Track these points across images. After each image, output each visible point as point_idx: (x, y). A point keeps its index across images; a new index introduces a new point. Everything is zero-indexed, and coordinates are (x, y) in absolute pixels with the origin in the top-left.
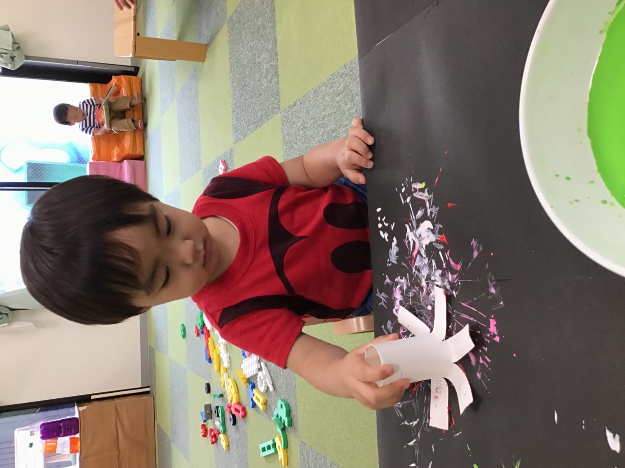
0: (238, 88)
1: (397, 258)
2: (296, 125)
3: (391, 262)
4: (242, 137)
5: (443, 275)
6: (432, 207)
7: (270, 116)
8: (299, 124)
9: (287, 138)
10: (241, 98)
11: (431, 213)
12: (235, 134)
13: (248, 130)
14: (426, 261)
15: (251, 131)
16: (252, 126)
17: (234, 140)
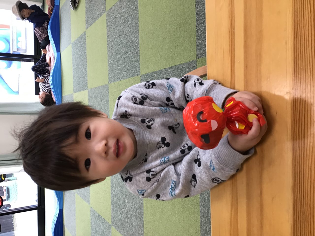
0: (88, 3)
2: (112, 18)
4: (89, 26)
7: (102, 14)
8: (113, 17)
9: (108, 24)
10: (89, 7)
12: (87, 24)
13: (92, 22)
15: (94, 22)
16: (94, 20)
17: (86, 28)
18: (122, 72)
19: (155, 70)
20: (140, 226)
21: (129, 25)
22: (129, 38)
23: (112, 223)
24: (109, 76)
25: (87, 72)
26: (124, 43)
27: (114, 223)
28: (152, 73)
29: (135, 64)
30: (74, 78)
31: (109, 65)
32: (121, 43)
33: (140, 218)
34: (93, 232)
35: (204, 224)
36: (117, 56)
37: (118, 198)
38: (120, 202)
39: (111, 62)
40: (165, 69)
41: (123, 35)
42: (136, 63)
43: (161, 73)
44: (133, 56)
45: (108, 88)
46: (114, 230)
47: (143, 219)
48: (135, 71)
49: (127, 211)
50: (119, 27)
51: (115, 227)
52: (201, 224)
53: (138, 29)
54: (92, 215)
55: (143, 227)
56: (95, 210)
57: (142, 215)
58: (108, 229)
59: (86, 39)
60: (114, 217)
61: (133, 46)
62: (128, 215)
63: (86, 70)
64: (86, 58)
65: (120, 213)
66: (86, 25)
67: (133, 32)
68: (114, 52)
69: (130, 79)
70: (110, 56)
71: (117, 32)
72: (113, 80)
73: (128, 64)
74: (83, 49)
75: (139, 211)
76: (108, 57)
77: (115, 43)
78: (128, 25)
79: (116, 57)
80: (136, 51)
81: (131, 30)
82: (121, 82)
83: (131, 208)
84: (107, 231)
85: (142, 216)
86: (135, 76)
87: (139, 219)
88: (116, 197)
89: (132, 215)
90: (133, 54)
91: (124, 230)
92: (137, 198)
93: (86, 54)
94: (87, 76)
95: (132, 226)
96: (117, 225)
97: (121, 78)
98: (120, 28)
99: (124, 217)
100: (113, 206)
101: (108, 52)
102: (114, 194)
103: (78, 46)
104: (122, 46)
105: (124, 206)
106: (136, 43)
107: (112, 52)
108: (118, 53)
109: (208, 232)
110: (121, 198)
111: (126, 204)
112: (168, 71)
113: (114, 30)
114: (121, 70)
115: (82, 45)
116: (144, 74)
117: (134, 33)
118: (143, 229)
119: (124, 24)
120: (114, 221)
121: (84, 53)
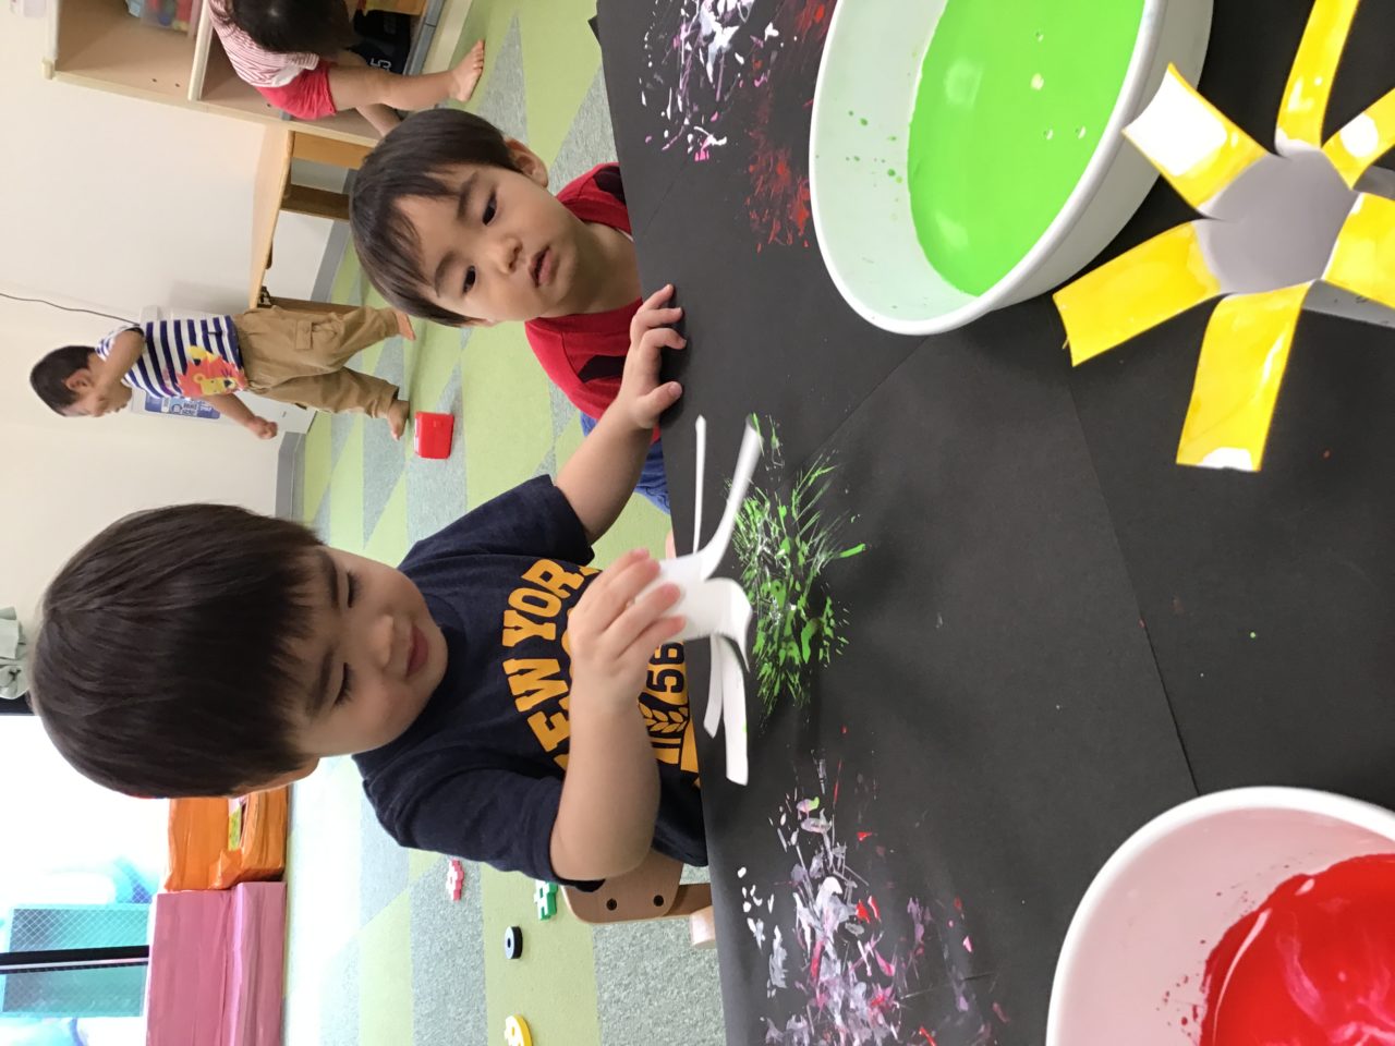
1: (785, 973)
3: (776, 987)
5: (868, 994)
6: (835, 846)
11: (835, 859)
14: (838, 968)
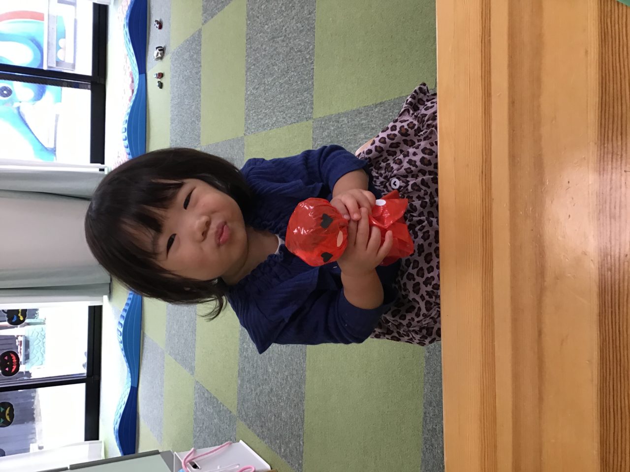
4: (210, 17)
9: (250, 13)
12: (205, 15)
13: (216, 10)
15: (219, 10)
16: (220, 6)
17: (203, 21)
18: (274, 113)
19: (346, 110)
20: (296, 419)
21: (295, 17)
22: (294, 43)
23: (239, 412)
24: (246, 121)
25: (200, 111)
26: (283, 54)
27: (244, 413)
28: (339, 115)
29: (303, 96)
30: (172, 123)
31: (246, 99)
32: (275, 53)
33: (298, 405)
34: (198, 429)
35: (431, 418)
36: (266, 80)
37: (254, 363)
38: (258, 372)
39: (253, 91)
40: (368, 108)
41: (281, 37)
42: (305, 94)
43: (356, 115)
44: (300, 79)
45: (243, 145)
46: (241, 426)
47: (303, 406)
48: (301, 111)
49: (272, 390)
50: (272, 20)
51: (245, 420)
52: (424, 419)
53: (313, 25)
54: (197, 395)
55: (303, 422)
56: (204, 387)
57: (302, 399)
58: (230, 424)
59: (201, 45)
60: (242, 400)
61: (301, 59)
62: (273, 398)
63: (198, 108)
64: (200, 82)
65: (257, 394)
66: (202, 15)
67: (301, 31)
68: (259, 71)
69: (290, 126)
70: (249, 80)
71: (269, 30)
72: (254, 129)
73: (289, 96)
74: (193, 64)
75: (296, 390)
76: (247, 81)
77: (263, 53)
78: (291, 17)
79: (263, 82)
80: (308, 69)
81: (297, 27)
82: (271, 134)
83: (279, 384)
84: (227, 428)
85: (301, 401)
86: (302, 120)
87: (295, 406)
88: (249, 363)
89: (282, 396)
90: (299, 76)
91: (262, 426)
92: (292, 365)
93: (200, 75)
94: (199, 120)
95: (279, 419)
96: (249, 416)
97: (272, 125)
98: (275, 22)
99: (264, 401)
100: (242, 380)
101: (247, 72)
102: (245, 356)
103: (183, 58)
104: (276, 59)
105: (266, 379)
106: (308, 53)
107: (255, 71)
108: (267, 74)
109: (439, 435)
110: (260, 363)
111: (269, 377)
112: (373, 112)
113: (261, 26)
114: (272, 108)
115: (193, 56)
116: (320, 116)
117: (304, 33)
118: (302, 426)
119: (284, 15)
120: (244, 408)
121: (197, 73)
